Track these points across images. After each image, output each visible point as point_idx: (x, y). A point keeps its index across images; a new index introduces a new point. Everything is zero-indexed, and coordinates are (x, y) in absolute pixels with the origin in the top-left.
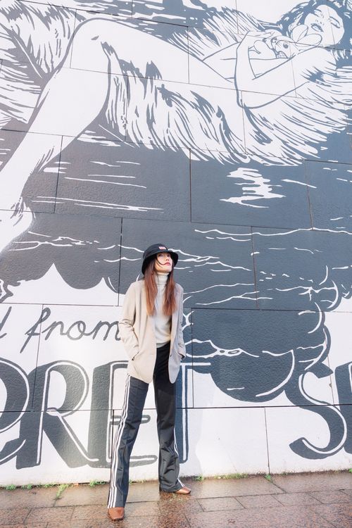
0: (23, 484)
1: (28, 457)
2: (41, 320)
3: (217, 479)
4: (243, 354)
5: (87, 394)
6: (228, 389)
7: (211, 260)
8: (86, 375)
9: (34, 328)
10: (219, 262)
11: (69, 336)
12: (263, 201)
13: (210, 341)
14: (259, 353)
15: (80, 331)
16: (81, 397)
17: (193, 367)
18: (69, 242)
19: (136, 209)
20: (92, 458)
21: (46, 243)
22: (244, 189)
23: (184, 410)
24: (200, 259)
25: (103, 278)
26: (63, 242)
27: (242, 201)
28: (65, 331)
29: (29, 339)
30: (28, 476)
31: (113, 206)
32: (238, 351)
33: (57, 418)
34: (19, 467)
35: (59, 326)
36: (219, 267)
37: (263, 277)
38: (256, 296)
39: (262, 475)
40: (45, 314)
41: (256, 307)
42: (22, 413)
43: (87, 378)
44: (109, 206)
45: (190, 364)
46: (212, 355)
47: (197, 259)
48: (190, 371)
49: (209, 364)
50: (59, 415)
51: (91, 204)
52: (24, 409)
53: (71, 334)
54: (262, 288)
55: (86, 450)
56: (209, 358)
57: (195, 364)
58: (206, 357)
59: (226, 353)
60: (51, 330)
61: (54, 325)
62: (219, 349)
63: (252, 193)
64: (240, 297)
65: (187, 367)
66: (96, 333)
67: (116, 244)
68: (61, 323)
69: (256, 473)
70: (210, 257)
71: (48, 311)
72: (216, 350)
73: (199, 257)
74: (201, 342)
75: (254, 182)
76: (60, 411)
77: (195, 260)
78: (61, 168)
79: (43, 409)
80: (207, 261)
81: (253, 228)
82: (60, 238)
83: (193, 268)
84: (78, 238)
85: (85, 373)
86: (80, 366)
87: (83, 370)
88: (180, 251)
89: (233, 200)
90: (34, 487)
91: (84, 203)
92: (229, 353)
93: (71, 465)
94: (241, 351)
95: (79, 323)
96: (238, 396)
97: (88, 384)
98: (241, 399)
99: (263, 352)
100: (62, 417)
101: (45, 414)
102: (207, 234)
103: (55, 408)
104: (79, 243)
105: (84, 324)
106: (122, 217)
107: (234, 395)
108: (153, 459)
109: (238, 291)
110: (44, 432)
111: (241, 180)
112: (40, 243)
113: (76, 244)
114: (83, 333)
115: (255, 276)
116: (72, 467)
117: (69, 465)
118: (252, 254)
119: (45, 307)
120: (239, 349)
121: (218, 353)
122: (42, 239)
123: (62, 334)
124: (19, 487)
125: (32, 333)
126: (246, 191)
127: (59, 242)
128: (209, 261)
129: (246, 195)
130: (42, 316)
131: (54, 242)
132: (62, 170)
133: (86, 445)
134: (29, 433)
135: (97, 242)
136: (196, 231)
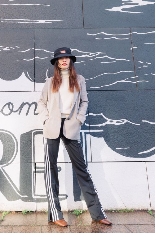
3: (112, 212)
4: (127, 123)
5: (17, 152)
6: (117, 149)
7: (100, 55)
8: (16, 139)
10: (106, 56)
11: (3, 113)
12: (139, 8)
13: (102, 114)
14: (142, 124)
15: (10, 109)
16: (13, 154)
17: (90, 133)
19: (44, 21)
20: (24, 195)
24: (92, 55)
25: (23, 72)
27: (122, 10)
31: (27, 21)
32: (123, 121)
36: (106, 60)
37: (141, 65)
38: (136, 80)
39: (146, 211)
41: (136, 89)
43: (17, 141)
44: (25, 21)
45: (88, 131)
46: (104, 124)
47: (90, 55)
48: (88, 136)
49: (102, 131)
51: (12, 21)
53: (4, 111)
54: (141, 74)
55: (19, 189)
56: (102, 126)
57: (91, 131)
58: (99, 125)
59: (114, 122)
62: (109, 120)
63: (129, 3)
64: (124, 81)
65: (86, 133)
66: (21, 110)
67: (31, 48)
69: (140, 209)
70: (99, 53)
72: (106, 121)
73: (91, 54)
74: (95, 115)
77: (88, 56)
80: (98, 56)
81: (131, 29)
83: (87, 62)
84: (5, 46)
85: (15, 138)
86: (11, 133)
87: (14, 136)
88: (76, 50)
89: (115, 9)
91: (7, 20)
92: (117, 122)
93: (9, 199)
94: (126, 121)
95: (9, 104)
96: (125, 154)
97: (17, 145)
98: (127, 156)
99: (143, 121)
100: (2, 167)
102: (97, 36)
104: (6, 49)
105: (12, 104)
106: (34, 28)
107: (122, 152)
108: (65, 197)
109: (122, 77)
113: (4, 49)
114: (12, 111)
115: (134, 65)
116: (10, 201)
117: (8, 200)
118: (131, 49)
120: (124, 119)
121: (108, 122)
126: (125, 2)
129: (125, 5)
133: (18, 186)
135: (18, 47)
136: (88, 34)
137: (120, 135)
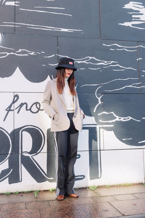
0: (14, 191)
1: (15, 178)
2: (14, 102)
3: (117, 186)
4: (131, 119)
5: (44, 143)
6: (123, 139)
7: (113, 64)
8: (43, 133)
9: (10, 106)
10: (118, 65)
11: (31, 111)
13: (113, 113)
14: (142, 120)
15: (37, 108)
16: (41, 146)
17: (103, 128)
18: (26, 53)
19: (66, 30)
20: (50, 178)
21: (12, 53)
22: (133, 16)
23: (99, 151)
25: (49, 76)
26: (23, 53)
27: (132, 25)
28: (28, 108)
29: (8, 113)
30: (15, 187)
31: (51, 29)
32: (129, 118)
33: (28, 157)
34: (10, 183)
35: (25, 105)
36: (118, 68)
37: (144, 74)
38: (139, 85)
39: (141, 184)
40: (16, 98)
41: (139, 93)
42: (9, 155)
43: (44, 135)
44: (49, 28)
45: (102, 126)
46: (114, 121)
47: (104, 63)
48: (102, 130)
49: (112, 126)
50: (30, 156)
51: (38, 27)
52: (10, 153)
53: (32, 110)
54: (143, 81)
55: (46, 173)
56: (112, 123)
57: (105, 126)
58: (110, 122)
59: (122, 119)
60: (20, 108)
61: (22, 105)
62: (118, 117)
63: (138, 19)
64: (130, 86)
65: (100, 128)
67: (55, 54)
68: (26, 103)
69: (137, 183)
70: (112, 62)
71: (17, 96)
72: (116, 118)
73: (106, 62)
74: (108, 113)
75: (139, 11)
76: (30, 153)
78: (16, 2)
79: (20, 153)
80: (111, 64)
81: (138, 42)
82: (20, 50)
83: (102, 69)
84: (32, 50)
85: (42, 132)
86: (39, 128)
87: (41, 130)
88: (94, 58)
89: (127, 24)
90: (20, 193)
91: (33, 26)
92: (124, 119)
93: (38, 181)
94: (130, 118)
95: (36, 103)
96: (129, 143)
97: (44, 138)
98: (130, 145)
99: (143, 118)
100: (32, 157)
101: (22, 155)
102: (112, 47)
103: (27, 152)
104: (32, 54)
105: (39, 104)
106: (58, 35)
107: (127, 142)
108: (83, 177)
109: (129, 82)
110: (22, 165)
111: (131, 10)
112: (8, 54)
113: (31, 54)
114: (39, 109)
115: (139, 73)
116: (39, 183)
118: (137, 60)
119: (15, 94)
120: (129, 117)
122: (9, 51)
123: (27, 110)
124: (12, 193)
125: (9, 109)
126: (134, 18)
127: (20, 53)
128: (112, 64)
129: (134, 21)
130: (14, 99)
131: (17, 53)
132: (17, 4)
133: (46, 171)
134: (14, 165)
135: (44, 53)
136: (104, 45)
137: (126, 129)
